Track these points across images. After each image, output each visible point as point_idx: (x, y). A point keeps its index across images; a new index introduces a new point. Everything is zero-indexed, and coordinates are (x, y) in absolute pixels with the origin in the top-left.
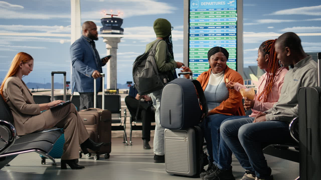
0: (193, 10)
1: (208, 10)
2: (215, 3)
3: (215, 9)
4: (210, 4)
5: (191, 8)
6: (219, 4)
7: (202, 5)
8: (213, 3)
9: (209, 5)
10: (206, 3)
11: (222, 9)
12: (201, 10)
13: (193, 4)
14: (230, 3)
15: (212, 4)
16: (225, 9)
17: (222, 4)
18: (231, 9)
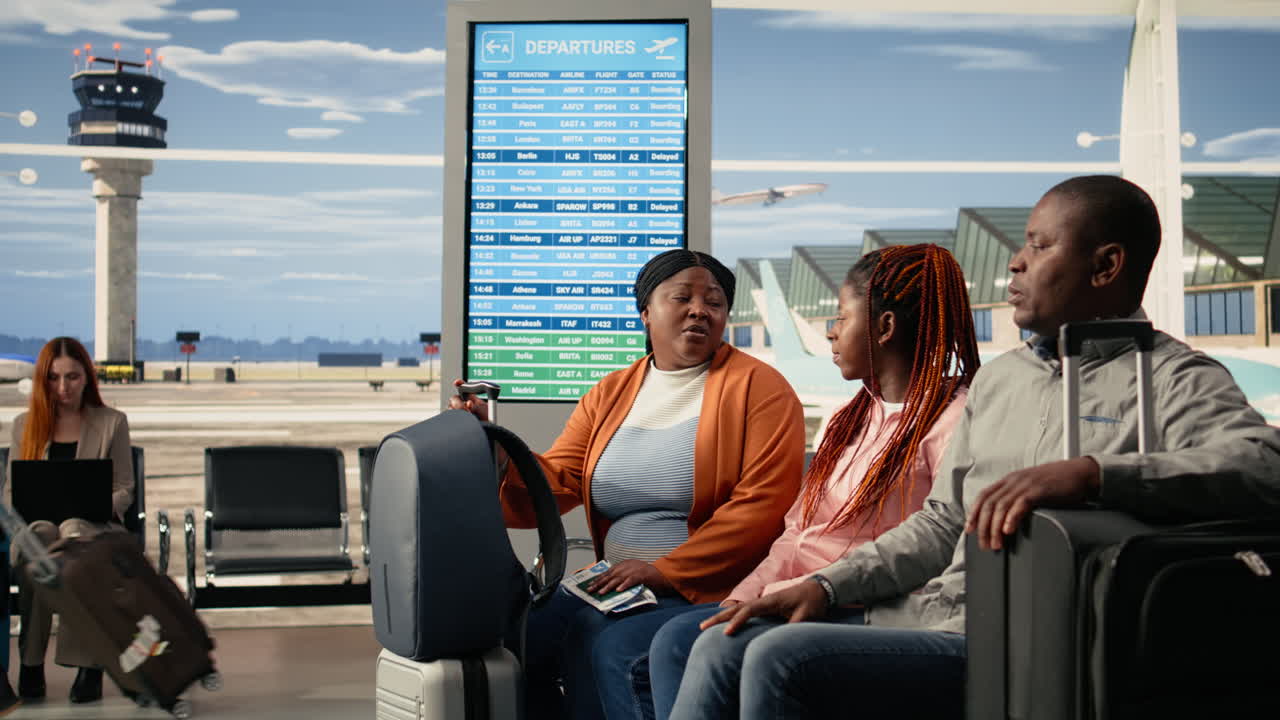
0: (489, 75)
1: (555, 75)
2: (590, 46)
3: (590, 75)
4: (566, 50)
5: (478, 67)
6: (605, 52)
7: (528, 52)
8: (582, 45)
9: (563, 52)
10: (550, 42)
11: (623, 75)
12: (527, 75)
13: (490, 47)
14: (654, 49)
15: (578, 52)
16: (634, 75)
17: (621, 50)
18: (662, 75)
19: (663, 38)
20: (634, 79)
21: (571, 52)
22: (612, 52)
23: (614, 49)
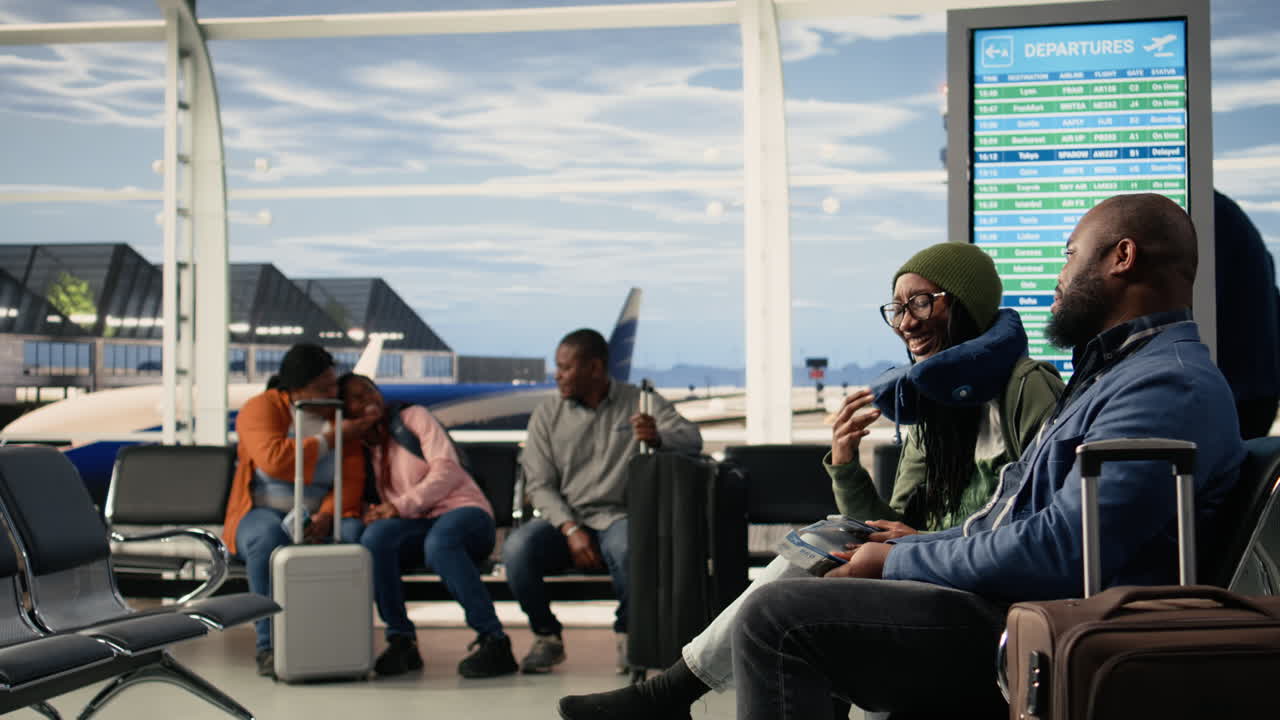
0: (990, 79)
1: (1054, 76)
2: (1088, 47)
3: (1089, 75)
4: (1065, 53)
5: (978, 71)
6: (1104, 52)
7: (1027, 55)
8: (1080, 47)
9: (1062, 55)
10: (1048, 45)
11: (1122, 74)
12: (1026, 77)
13: (990, 52)
14: (1153, 47)
15: (1077, 53)
16: (1134, 73)
17: (1119, 49)
18: (1161, 72)
19: (1161, 36)
20: (1134, 76)
21: (1070, 54)
22: (1110, 51)
23: (1112, 49)
